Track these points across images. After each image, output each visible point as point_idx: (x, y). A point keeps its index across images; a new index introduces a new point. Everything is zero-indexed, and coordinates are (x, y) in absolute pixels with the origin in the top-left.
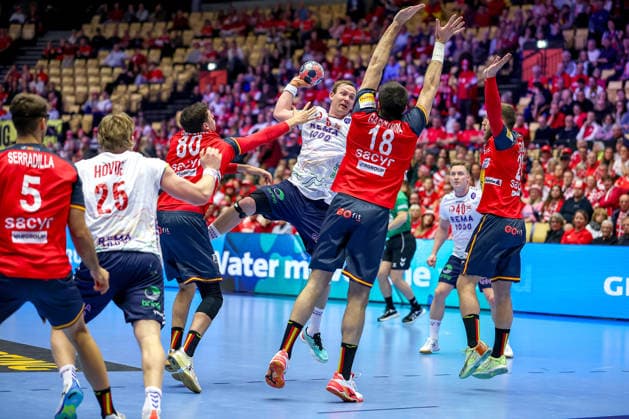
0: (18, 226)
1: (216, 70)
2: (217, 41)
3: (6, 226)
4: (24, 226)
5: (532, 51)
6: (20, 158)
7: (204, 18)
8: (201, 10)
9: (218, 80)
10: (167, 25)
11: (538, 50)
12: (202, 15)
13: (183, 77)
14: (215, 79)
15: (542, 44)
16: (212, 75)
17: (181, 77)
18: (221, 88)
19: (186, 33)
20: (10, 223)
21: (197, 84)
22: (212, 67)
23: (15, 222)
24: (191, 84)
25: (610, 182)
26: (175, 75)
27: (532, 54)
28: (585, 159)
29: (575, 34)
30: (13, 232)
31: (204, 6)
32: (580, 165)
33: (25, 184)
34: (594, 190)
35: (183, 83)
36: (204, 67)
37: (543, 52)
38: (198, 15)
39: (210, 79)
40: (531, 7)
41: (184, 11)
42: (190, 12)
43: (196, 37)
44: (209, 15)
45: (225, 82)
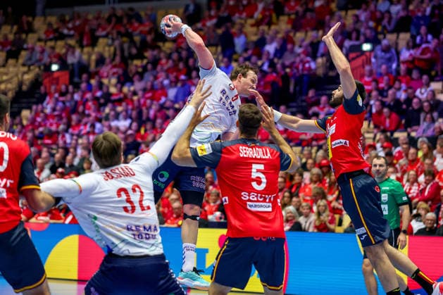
0: (251, 198)
1: (58, 71)
2: (60, 43)
3: (243, 198)
4: (255, 199)
5: (358, 53)
6: (248, 152)
7: (47, 21)
8: (44, 15)
9: (61, 81)
10: (12, 28)
11: (363, 53)
12: (45, 20)
13: (28, 77)
14: (57, 79)
15: (367, 47)
16: (56, 75)
17: (26, 77)
18: (63, 88)
19: (30, 35)
20: (245, 196)
21: (41, 84)
22: (55, 67)
23: (249, 196)
24: (36, 83)
25: (431, 178)
26: (20, 76)
27: (357, 57)
28: (407, 155)
29: (398, 37)
30: (248, 203)
31: (48, 11)
32: (402, 161)
33: (254, 170)
34: (415, 184)
35: (27, 83)
36: (48, 68)
37: (368, 54)
38: (42, 19)
39: (53, 79)
40: (356, 12)
41: (28, 16)
42: (34, 16)
43: (40, 40)
44: (53, 19)
45: (67, 82)
